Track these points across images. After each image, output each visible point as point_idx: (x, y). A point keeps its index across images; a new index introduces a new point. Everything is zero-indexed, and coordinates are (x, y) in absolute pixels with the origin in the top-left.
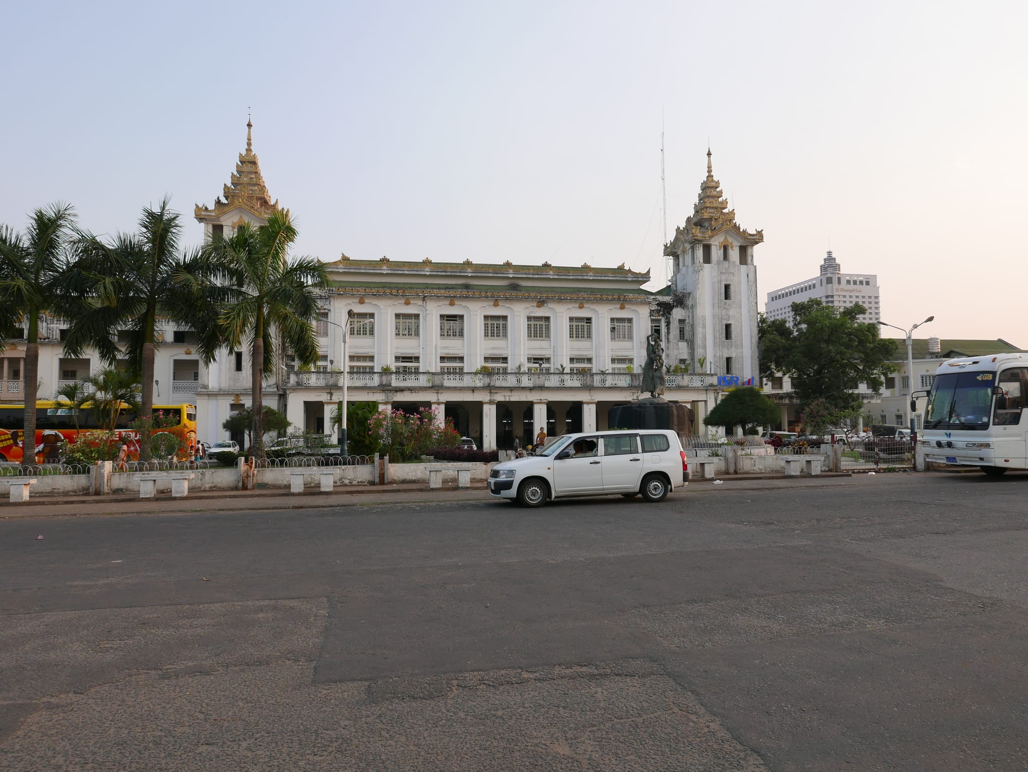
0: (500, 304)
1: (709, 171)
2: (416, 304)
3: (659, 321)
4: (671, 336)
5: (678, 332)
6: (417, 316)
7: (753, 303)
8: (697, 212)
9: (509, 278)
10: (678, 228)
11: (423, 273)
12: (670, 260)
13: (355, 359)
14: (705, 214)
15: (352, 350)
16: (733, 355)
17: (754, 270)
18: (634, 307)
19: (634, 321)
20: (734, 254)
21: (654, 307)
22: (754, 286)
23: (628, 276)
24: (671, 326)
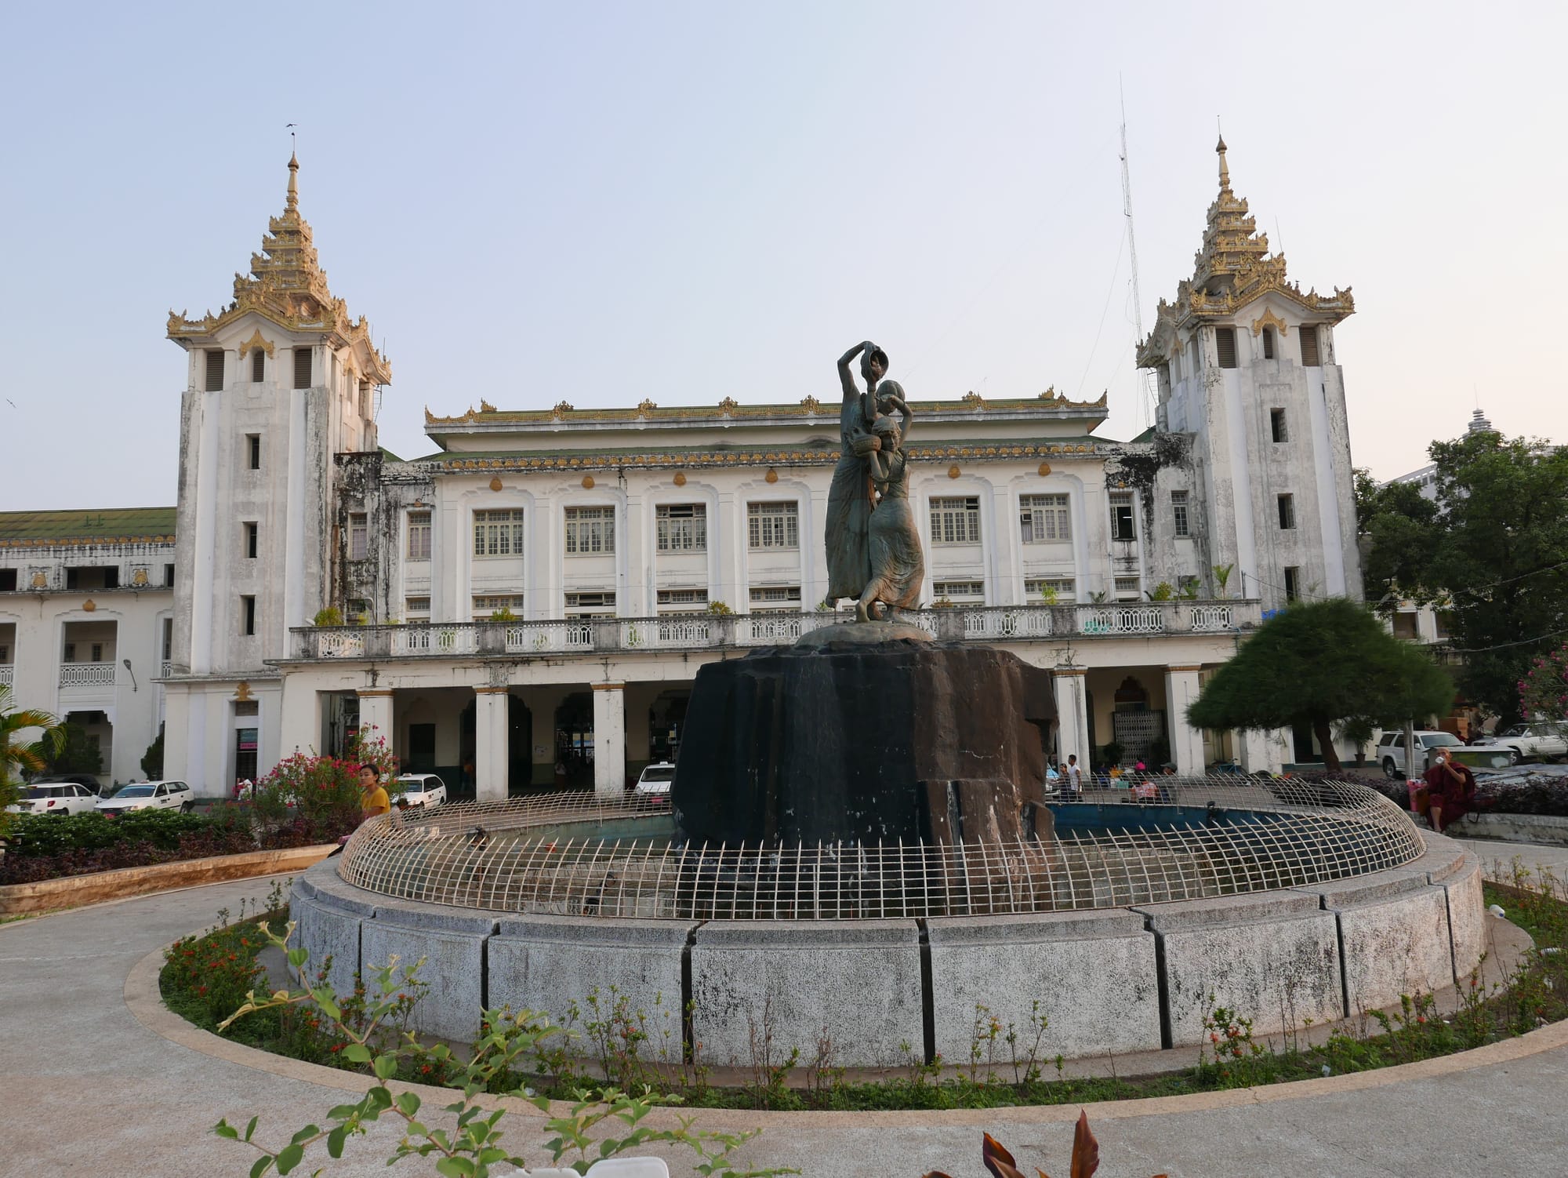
0: (780, 476)
1: (1224, 182)
2: (606, 485)
3: (1128, 496)
4: (1157, 528)
5: (1171, 517)
6: (610, 511)
7: (1339, 447)
8: (1201, 267)
9: (806, 428)
10: (1163, 303)
11: (631, 427)
12: (1152, 376)
13: (487, 602)
14: (1218, 267)
15: (478, 585)
16: (1301, 562)
17: (1336, 375)
18: (1069, 471)
19: (1072, 500)
20: (1289, 344)
21: (1115, 468)
22: (1339, 410)
23: (1060, 410)
24: (1156, 506)
